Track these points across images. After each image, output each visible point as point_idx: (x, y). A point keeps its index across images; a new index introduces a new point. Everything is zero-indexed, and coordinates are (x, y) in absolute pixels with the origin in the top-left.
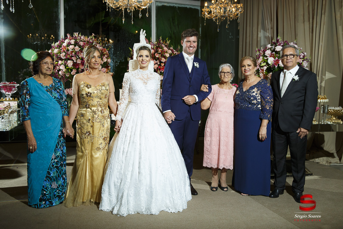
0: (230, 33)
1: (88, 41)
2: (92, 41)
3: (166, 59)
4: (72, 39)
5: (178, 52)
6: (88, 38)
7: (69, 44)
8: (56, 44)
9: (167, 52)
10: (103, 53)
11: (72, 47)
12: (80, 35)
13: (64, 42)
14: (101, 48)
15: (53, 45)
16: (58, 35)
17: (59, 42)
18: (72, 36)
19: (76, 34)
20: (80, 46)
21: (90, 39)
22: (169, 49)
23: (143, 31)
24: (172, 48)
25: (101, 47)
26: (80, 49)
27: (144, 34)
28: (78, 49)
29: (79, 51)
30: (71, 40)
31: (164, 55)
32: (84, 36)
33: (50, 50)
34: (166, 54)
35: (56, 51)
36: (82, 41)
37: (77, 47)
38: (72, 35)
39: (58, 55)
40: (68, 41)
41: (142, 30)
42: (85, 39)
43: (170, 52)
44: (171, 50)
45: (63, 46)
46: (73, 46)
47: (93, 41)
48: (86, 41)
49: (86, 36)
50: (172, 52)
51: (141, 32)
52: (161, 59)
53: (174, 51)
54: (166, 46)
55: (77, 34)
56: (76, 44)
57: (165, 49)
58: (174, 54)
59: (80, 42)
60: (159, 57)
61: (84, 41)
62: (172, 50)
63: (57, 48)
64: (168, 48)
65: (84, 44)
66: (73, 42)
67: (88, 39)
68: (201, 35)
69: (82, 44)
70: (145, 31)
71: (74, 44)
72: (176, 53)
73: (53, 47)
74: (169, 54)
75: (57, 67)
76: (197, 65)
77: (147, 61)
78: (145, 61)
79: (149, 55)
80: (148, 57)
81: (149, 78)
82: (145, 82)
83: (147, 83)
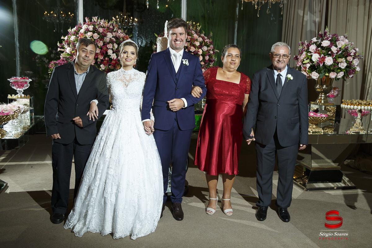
0: (272, 14)
1: (108, 27)
2: (112, 27)
3: (195, 48)
4: (91, 24)
5: (210, 39)
6: (108, 22)
7: (87, 31)
8: (73, 29)
9: (197, 40)
11: (90, 34)
12: (99, 20)
13: (82, 28)
14: (122, 34)
15: (69, 30)
16: (77, 15)
17: (75, 28)
18: (91, 21)
19: (95, 19)
20: (99, 33)
21: (111, 25)
22: (200, 36)
24: (203, 35)
25: (122, 33)
26: (99, 36)
28: (97, 36)
29: (98, 38)
30: (89, 25)
31: (193, 44)
32: (104, 20)
33: (67, 37)
34: (195, 42)
35: (73, 38)
36: (102, 27)
37: (96, 34)
38: (91, 19)
39: (75, 43)
40: (86, 28)
41: (167, 21)
42: (105, 24)
43: (201, 39)
44: (201, 37)
45: (81, 33)
46: (91, 33)
47: (114, 27)
48: (106, 27)
49: (106, 20)
50: (202, 40)
51: (166, 24)
52: (191, 48)
53: (206, 38)
54: (196, 32)
55: (97, 18)
56: (95, 31)
57: (195, 36)
58: (205, 42)
59: (99, 28)
60: (188, 46)
61: (104, 27)
62: (203, 38)
63: (74, 34)
64: (198, 35)
65: (104, 30)
66: (91, 28)
67: (108, 24)
68: (237, 17)
69: (101, 30)
71: (93, 30)
72: (207, 42)
73: (70, 34)
74: (199, 43)
75: (74, 56)
76: (186, 62)
77: (132, 59)
78: (130, 58)
79: (135, 52)
80: (134, 54)
81: (131, 80)
82: (126, 85)
83: (127, 85)
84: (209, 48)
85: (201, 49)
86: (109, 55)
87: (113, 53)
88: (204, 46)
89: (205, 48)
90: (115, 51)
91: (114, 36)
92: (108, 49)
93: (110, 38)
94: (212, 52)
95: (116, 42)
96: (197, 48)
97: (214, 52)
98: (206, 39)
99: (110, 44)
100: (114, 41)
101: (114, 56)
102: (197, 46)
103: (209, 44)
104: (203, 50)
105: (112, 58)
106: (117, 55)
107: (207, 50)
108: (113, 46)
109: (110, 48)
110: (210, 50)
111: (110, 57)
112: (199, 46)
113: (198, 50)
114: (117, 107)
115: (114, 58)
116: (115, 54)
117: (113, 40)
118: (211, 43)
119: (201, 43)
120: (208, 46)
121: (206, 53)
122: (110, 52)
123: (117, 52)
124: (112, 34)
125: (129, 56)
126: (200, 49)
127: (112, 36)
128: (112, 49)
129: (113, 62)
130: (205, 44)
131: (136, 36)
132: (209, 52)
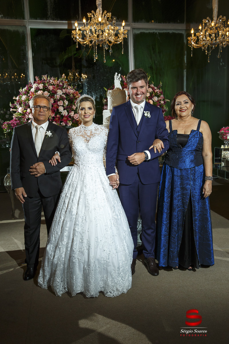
0: (221, 59)
1: (58, 85)
2: (61, 84)
4: (41, 82)
5: (160, 89)
6: (58, 80)
7: (37, 89)
8: (23, 89)
10: (75, 96)
11: (40, 93)
12: (49, 78)
13: (32, 87)
14: (72, 91)
15: (21, 90)
16: (27, 75)
17: (26, 87)
18: (41, 79)
19: (45, 77)
20: (49, 91)
21: (60, 82)
23: (118, 75)
24: (152, 86)
25: (72, 89)
26: (49, 94)
27: (119, 79)
28: (48, 94)
29: (49, 96)
30: (39, 84)
32: (54, 78)
33: (18, 97)
35: (24, 98)
36: (52, 85)
37: (46, 92)
39: (27, 102)
40: (36, 86)
41: (116, 73)
42: (54, 82)
43: (151, 90)
44: (151, 88)
45: (31, 92)
46: (42, 91)
47: (63, 84)
48: (55, 84)
49: (56, 78)
51: (115, 76)
53: (156, 88)
55: (46, 76)
56: (45, 89)
58: (155, 92)
59: (48, 86)
61: (53, 85)
62: (153, 88)
63: (25, 94)
65: (54, 88)
66: (41, 86)
67: (58, 81)
68: (186, 65)
69: (51, 88)
70: (119, 75)
71: (43, 88)
72: (157, 92)
73: (21, 94)
74: (149, 94)
75: (26, 116)
76: (148, 114)
77: (90, 115)
78: (89, 114)
79: (92, 107)
80: (91, 109)
81: (92, 135)
82: (87, 140)
83: (89, 140)
84: (160, 98)
85: (152, 100)
86: (61, 112)
87: (64, 109)
88: (155, 97)
89: (156, 99)
90: (66, 108)
91: (64, 92)
92: (59, 106)
93: (61, 95)
94: (162, 102)
95: (66, 99)
96: (147, 99)
97: (165, 102)
98: (156, 90)
99: (61, 101)
100: (65, 98)
101: (65, 113)
102: (147, 97)
103: (159, 94)
104: (153, 101)
105: (64, 115)
106: (67, 111)
107: (158, 101)
108: (64, 103)
109: (61, 105)
110: (161, 100)
111: (62, 114)
112: (149, 97)
113: (149, 101)
114: (80, 163)
115: (65, 115)
116: (66, 111)
117: (63, 97)
118: (161, 93)
119: (151, 94)
120: (158, 96)
121: (157, 103)
122: (61, 109)
123: (68, 108)
124: (62, 91)
125: (86, 112)
126: (150, 100)
127: (62, 92)
128: (63, 106)
129: (65, 119)
130: (155, 94)
131: (86, 91)
132: (160, 103)
